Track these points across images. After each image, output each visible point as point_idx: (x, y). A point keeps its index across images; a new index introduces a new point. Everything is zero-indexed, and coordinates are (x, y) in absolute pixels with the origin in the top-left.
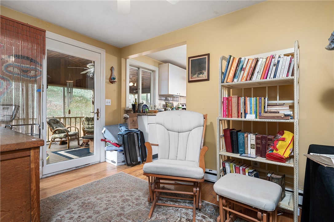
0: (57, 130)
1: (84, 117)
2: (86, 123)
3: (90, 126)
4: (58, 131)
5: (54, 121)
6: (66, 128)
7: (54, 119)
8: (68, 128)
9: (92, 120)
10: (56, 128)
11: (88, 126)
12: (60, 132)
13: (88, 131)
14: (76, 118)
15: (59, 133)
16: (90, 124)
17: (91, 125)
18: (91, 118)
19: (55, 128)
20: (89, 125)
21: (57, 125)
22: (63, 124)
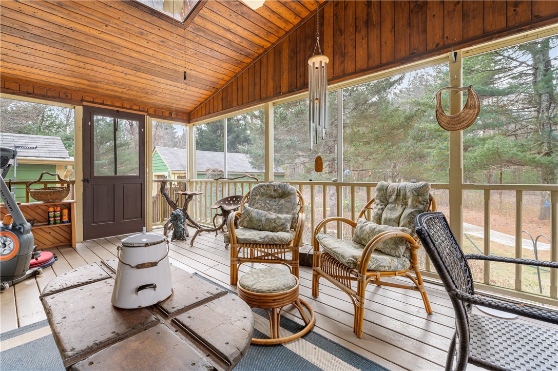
18: (393, 190)
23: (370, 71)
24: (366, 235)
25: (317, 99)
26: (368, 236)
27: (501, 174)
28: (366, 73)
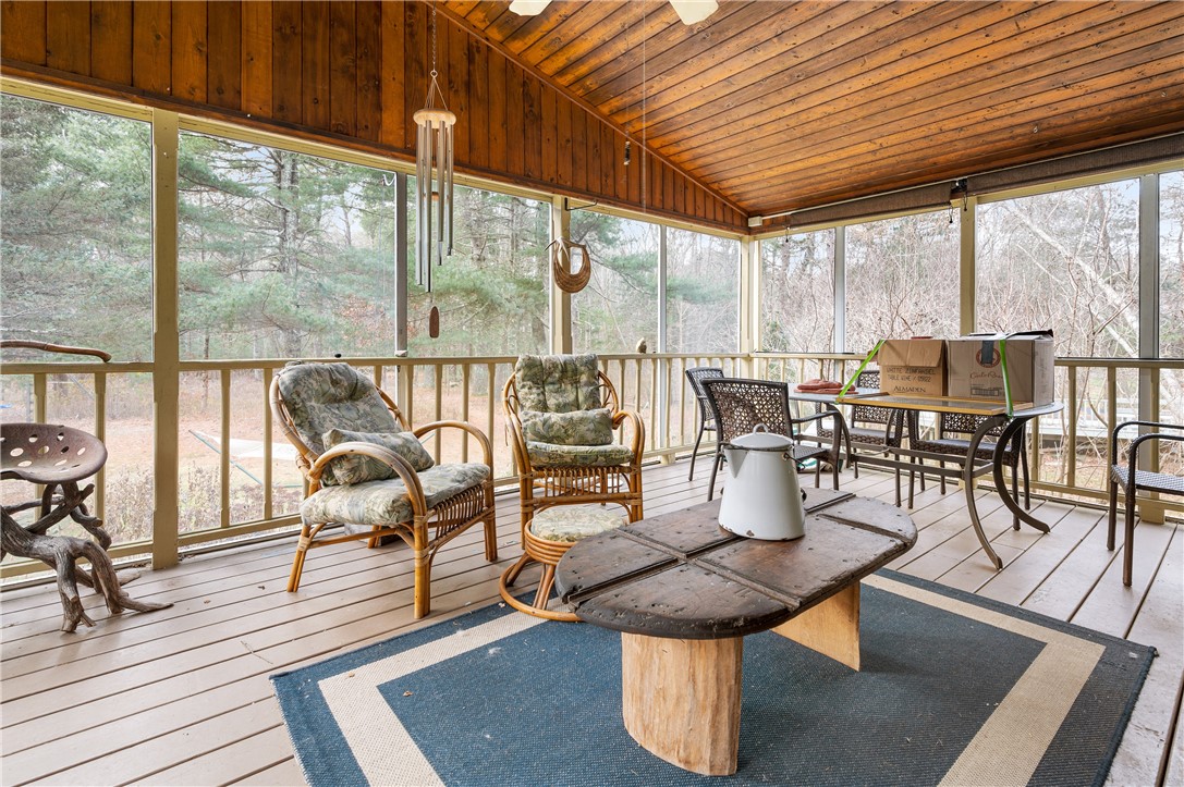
0: (341, 458)
1: (513, 360)
2: (529, 396)
3: (555, 417)
4: (346, 465)
5: (335, 383)
6: (409, 435)
7: (330, 372)
8: (419, 434)
9: (560, 380)
10: (337, 437)
11: (540, 417)
12: (365, 472)
13: (550, 456)
14: (467, 363)
15: (353, 485)
16: (551, 402)
17: (560, 408)
18: (555, 365)
19: (326, 437)
20: (545, 408)
21: (353, 414)
22: (393, 407)
23: (472, 171)
24: (558, 430)
25: (435, 193)
26: (563, 430)
27: (207, 341)
28: (467, 170)
